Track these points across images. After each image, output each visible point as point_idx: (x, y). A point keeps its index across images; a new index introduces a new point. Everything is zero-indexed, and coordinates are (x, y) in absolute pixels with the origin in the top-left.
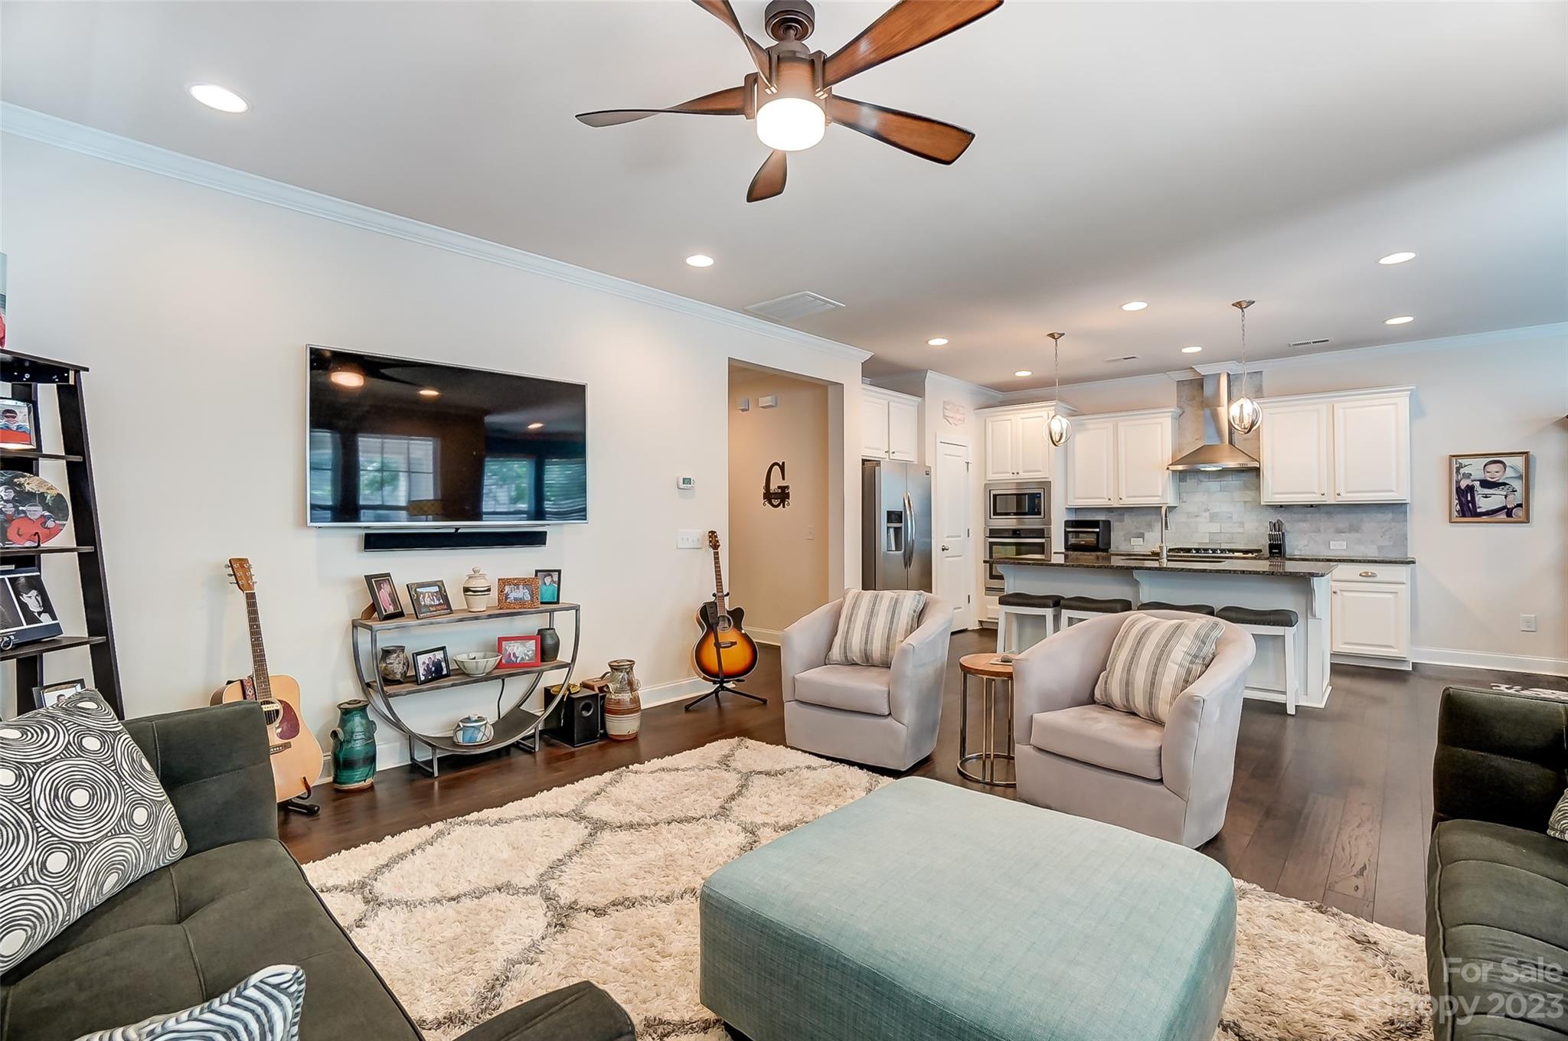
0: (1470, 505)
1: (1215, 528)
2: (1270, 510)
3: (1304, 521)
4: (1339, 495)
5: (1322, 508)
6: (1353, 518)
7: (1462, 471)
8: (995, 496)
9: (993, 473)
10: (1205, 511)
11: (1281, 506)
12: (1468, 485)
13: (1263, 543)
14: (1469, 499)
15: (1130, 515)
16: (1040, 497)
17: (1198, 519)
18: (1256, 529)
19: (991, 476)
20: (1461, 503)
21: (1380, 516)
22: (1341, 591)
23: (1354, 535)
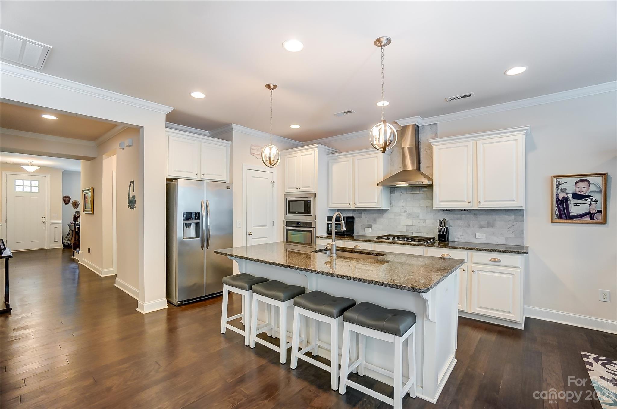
0: (565, 211)
1: (410, 222)
2: (441, 212)
3: (461, 219)
4: (479, 203)
5: (472, 212)
6: (490, 218)
7: (560, 187)
8: (289, 202)
9: (289, 188)
10: (404, 212)
11: (446, 210)
12: (564, 197)
13: (435, 234)
14: (565, 206)
15: (365, 214)
16: (310, 202)
17: (401, 217)
18: (433, 224)
19: (288, 190)
20: (560, 211)
21: (506, 217)
22: (477, 270)
23: (491, 230)
